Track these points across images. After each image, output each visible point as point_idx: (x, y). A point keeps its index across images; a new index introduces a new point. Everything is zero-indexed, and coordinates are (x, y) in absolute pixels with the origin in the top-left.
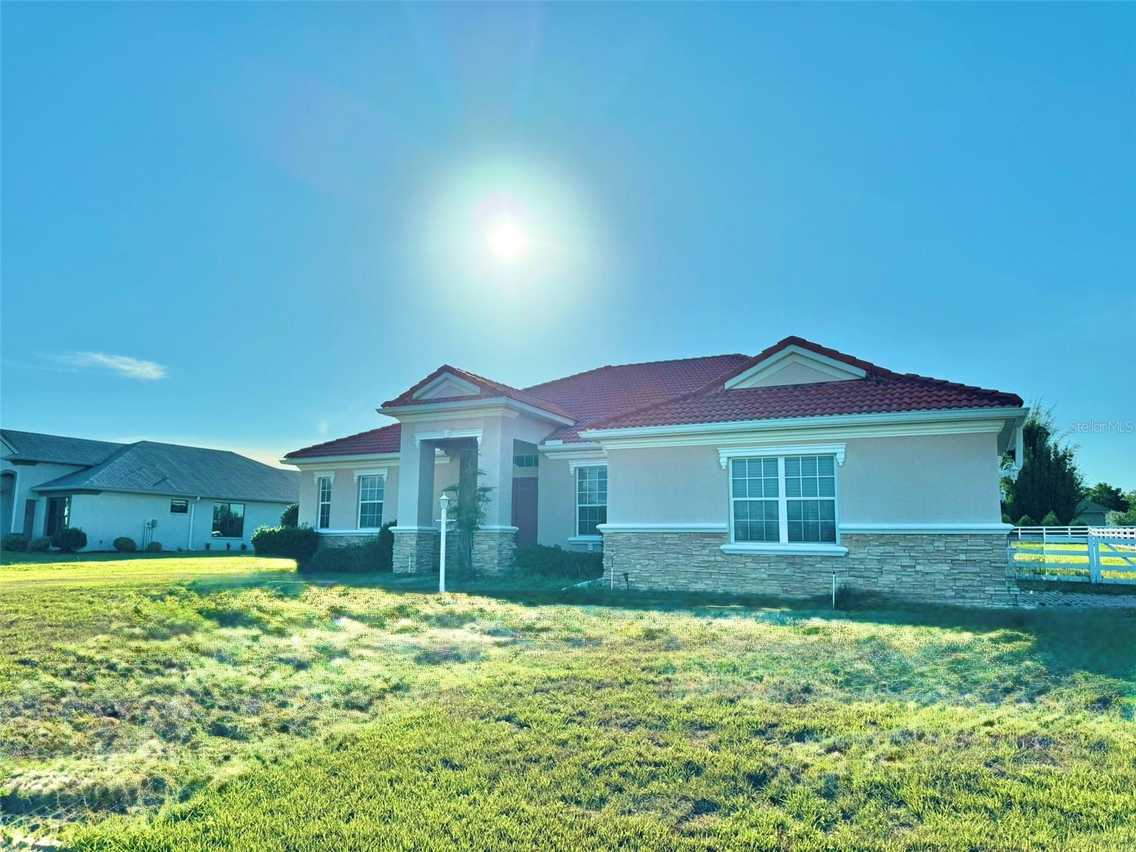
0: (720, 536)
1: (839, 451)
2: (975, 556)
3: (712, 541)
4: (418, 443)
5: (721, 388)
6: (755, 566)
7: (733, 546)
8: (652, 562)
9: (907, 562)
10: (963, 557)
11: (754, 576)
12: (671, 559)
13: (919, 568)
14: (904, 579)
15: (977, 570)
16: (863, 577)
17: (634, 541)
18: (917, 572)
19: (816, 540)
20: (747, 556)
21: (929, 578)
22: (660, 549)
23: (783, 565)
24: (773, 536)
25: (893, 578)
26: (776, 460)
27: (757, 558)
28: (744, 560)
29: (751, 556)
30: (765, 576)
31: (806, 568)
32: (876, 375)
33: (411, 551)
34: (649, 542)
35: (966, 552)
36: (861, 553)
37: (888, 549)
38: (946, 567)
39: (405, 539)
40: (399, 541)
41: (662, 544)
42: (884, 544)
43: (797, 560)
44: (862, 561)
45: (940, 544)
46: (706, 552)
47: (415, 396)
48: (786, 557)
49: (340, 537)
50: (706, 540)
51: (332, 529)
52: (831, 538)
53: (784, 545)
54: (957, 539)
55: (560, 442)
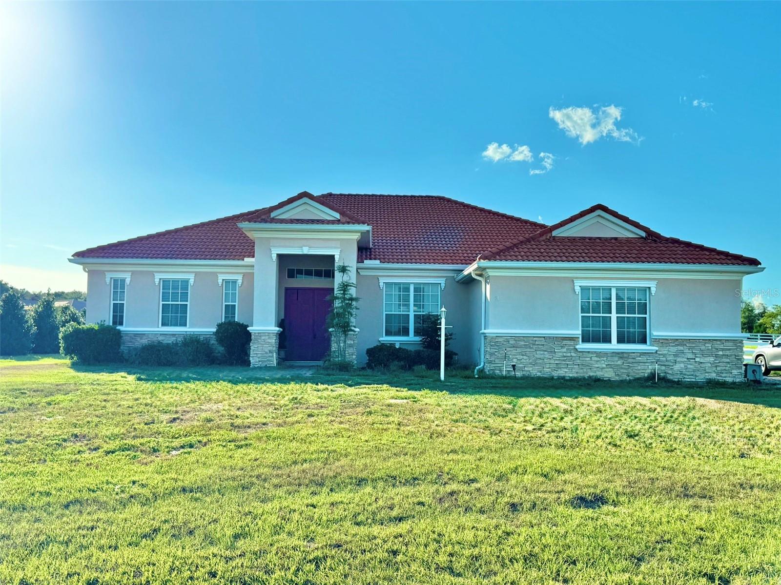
0: (573, 339)
1: (653, 285)
2: (728, 353)
3: (568, 342)
4: (274, 257)
5: (549, 235)
6: (596, 359)
7: (582, 346)
8: (525, 357)
9: (690, 356)
10: (721, 353)
11: (597, 366)
12: (539, 355)
13: (697, 359)
14: (689, 366)
15: (728, 360)
16: (665, 365)
17: (512, 342)
18: (696, 362)
19: (634, 342)
20: (592, 353)
21: (702, 365)
22: (531, 348)
23: (616, 359)
24: (607, 339)
25: (682, 365)
26: (611, 289)
27: (599, 354)
28: (590, 355)
29: (595, 352)
30: (604, 366)
31: (630, 360)
32: (652, 237)
33: (271, 348)
34: (522, 343)
35: (723, 350)
36: (664, 351)
37: (682, 348)
38: (712, 359)
39: (263, 338)
40: (256, 340)
41: (534, 344)
42: (678, 345)
43: (625, 355)
44: (664, 355)
45: (709, 345)
46: (564, 350)
47: (273, 215)
48: (618, 353)
49: (141, 335)
50: (565, 342)
51: (126, 327)
52: (643, 341)
53: (614, 345)
54: (719, 343)
55: (378, 262)
